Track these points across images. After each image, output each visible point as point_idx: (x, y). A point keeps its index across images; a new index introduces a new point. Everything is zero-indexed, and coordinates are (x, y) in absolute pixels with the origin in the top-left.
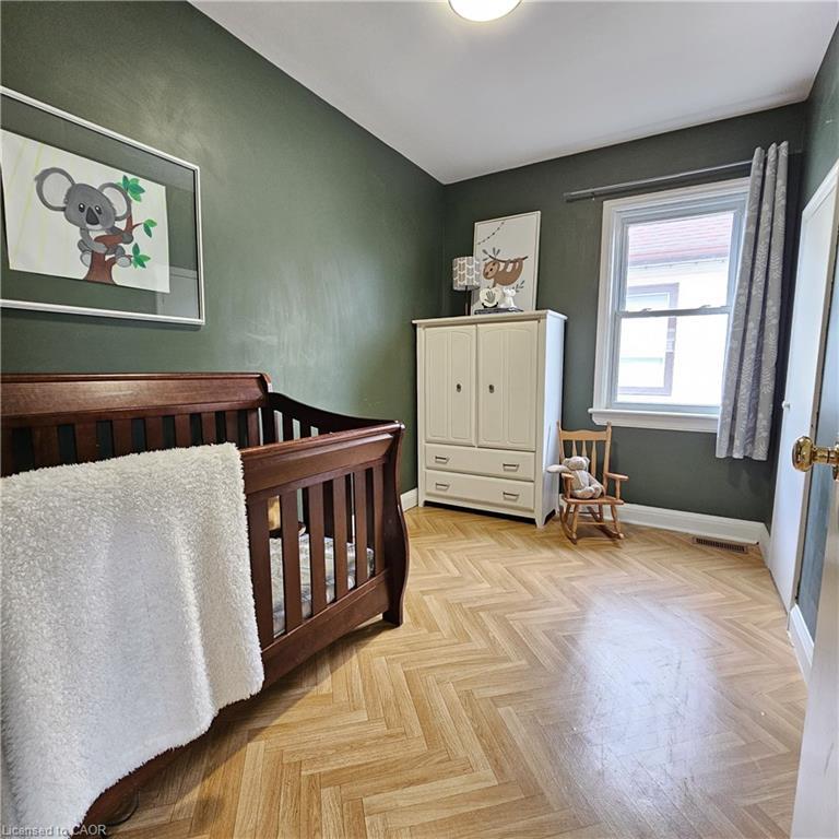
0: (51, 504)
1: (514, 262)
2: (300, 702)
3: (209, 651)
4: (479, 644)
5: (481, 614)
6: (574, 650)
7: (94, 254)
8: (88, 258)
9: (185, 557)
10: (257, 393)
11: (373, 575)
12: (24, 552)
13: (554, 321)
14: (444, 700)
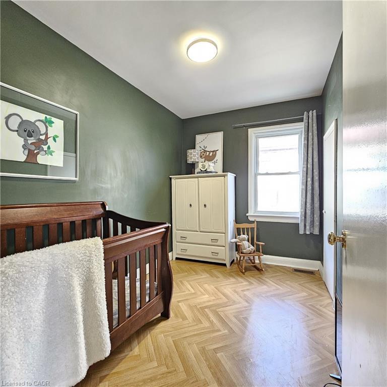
0: (21, 270)
1: (213, 152)
2: (124, 360)
3: (87, 337)
4: (206, 324)
5: (206, 310)
6: (247, 324)
7: (29, 150)
8: (26, 152)
9: (78, 292)
10: (101, 211)
11: (157, 295)
12: (8, 294)
13: (231, 177)
14: (192, 352)
